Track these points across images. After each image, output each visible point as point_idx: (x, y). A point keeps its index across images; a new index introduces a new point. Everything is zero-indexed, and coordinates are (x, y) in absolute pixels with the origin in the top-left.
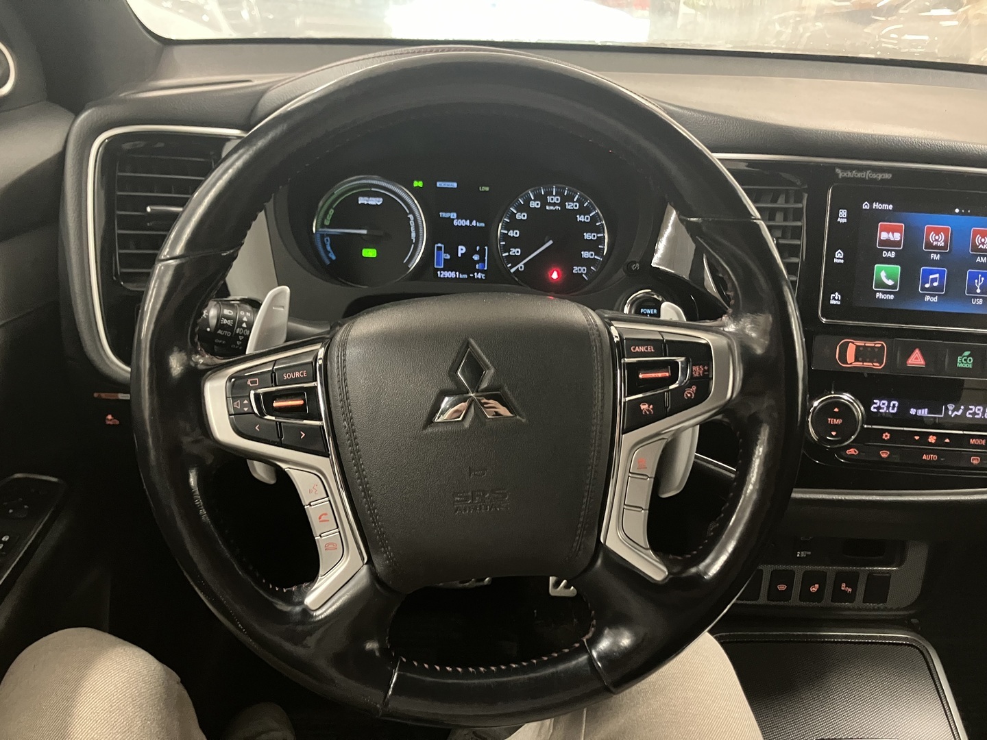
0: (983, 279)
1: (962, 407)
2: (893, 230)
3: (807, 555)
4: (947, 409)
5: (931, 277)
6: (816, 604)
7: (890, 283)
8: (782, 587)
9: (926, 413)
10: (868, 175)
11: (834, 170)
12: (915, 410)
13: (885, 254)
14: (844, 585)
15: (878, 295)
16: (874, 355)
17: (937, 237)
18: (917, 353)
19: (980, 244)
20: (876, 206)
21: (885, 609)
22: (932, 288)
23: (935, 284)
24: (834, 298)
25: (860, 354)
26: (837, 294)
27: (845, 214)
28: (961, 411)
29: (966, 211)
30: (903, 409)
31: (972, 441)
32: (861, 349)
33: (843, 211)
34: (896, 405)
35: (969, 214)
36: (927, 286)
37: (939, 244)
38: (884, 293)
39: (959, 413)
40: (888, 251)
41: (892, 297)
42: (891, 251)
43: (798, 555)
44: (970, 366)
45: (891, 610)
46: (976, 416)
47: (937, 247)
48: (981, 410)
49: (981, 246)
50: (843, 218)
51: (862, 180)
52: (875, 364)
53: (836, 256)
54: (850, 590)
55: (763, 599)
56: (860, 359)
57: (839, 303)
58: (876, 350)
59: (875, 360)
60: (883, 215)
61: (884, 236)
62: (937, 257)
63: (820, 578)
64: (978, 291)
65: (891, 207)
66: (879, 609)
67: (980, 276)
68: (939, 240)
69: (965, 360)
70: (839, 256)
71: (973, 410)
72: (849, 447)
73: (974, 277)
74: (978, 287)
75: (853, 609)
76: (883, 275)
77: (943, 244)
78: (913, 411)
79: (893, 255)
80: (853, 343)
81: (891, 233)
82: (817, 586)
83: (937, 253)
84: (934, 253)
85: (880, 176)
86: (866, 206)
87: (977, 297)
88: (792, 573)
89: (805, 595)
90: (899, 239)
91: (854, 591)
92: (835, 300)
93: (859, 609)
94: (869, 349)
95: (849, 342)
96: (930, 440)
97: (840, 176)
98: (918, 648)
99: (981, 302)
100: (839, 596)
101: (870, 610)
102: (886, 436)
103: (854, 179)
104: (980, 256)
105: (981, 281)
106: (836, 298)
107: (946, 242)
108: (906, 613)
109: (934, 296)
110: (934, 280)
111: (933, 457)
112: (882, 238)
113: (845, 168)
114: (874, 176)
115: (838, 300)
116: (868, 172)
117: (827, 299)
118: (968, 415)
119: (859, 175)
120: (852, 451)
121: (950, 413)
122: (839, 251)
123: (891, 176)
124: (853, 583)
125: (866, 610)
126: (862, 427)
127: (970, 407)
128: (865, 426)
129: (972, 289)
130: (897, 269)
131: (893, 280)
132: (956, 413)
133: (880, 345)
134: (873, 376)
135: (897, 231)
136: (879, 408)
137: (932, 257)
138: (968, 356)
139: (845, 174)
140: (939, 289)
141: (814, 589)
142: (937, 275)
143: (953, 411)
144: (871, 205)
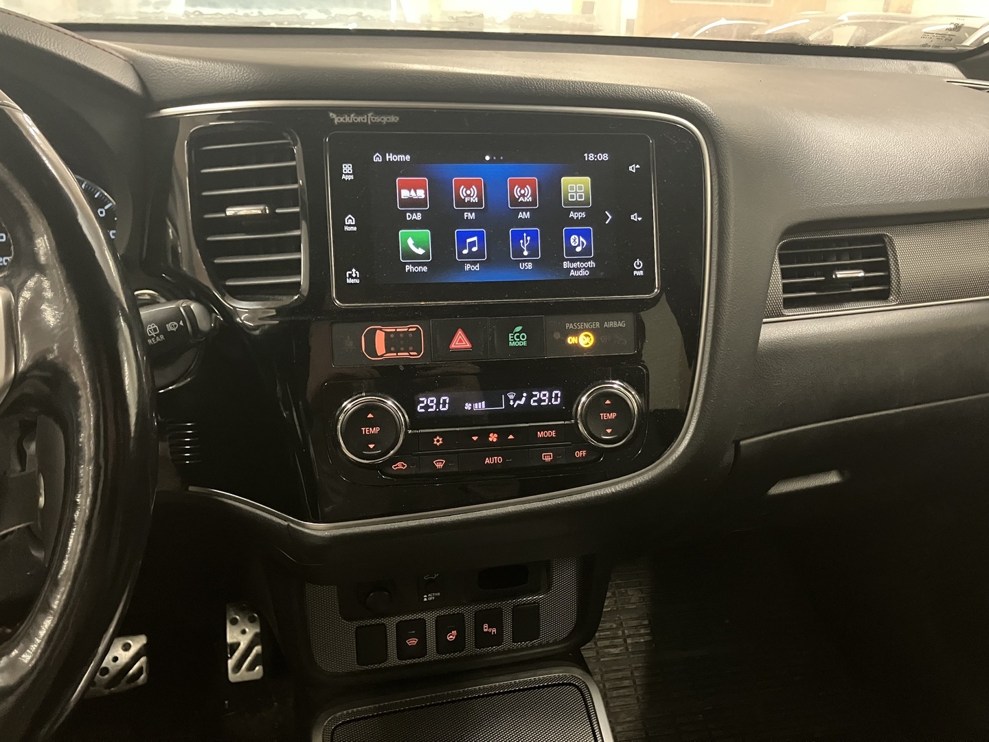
0: (529, 238)
1: (525, 395)
2: (415, 187)
3: (435, 596)
4: (508, 400)
5: (469, 240)
6: (457, 654)
7: (420, 251)
8: (413, 642)
9: (484, 406)
10: (370, 118)
11: (328, 115)
12: (470, 405)
13: (409, 217)
14: (486, 626)
15: (408, 268)
16: (409, 342)
17: (468, 192)
18: (460, 334)
19: (519, 197)
20: (390, 157)
21: (541, 645)
22: (471, 254)
23: (475, 249)
24: (351, 276)
25: (391, 343)
26: (354, 270)
27: (351, 168)
28: (524, 399)
29: (498, 158)
30: (456, 404)
31: (540, 434)
32: (392, 336)
33: (347, 165)
34: (447, 401)
35: (502, 162)
36: (465, 252)
37: (472, 200)
38: (414, 265)
39: (522, 402)
40: (412, 212)
41: (425, 269)
42: (416, 212)
43: (425, 599)
44: (524, 344)
45: (548, 644)
46: (542, 404)
47: (470, 204)
48: (547, 396)
49: (521, 199)
50: (348, 174)
51: (362, 126)
52: (411, 353)
53: (346, 223)
54: (494, 630)
55: (393, 660)
56: (392, 349)
57: (357, 281)
58: (411, 335)
59: (411, 348)
60: (399, 169)
61: (405, 194)
62: (472, 216)
63: (457, 622)
64: (526, 253)
65: (408, 158)
66: (533, 647)
67: (525, 235)
68: (470, 194)
69: (518, 337)
70: (350, 222)
71: (538, 397)
72: (394, 460)
73: (518, 236)
74: (525, 249)
75: (504, 652)
76: (410, 242)
77: (476, 200)
78: (468, 406)
79: (418, 217)
80: (381, 329)
81: (412, 191)
82: (454, 632)
83: (471, 211)
84: (468, 211)
85: (385, 120)
86: (377, 158)
87: (525, 261)
88: (423, 621)
89: (442, 645)
90: (423, 196)
91: (500, 631)
92: (353, 278)
93: (509, 651)
94: (401, 335)
95: (376, 329)
96: (490, 439)
97: (336, 121)
98: (575, 685)
99: (530, 266)
100: (483, 640)
101: (522, 649)
102: (438, 441)
103: (354, 125)
104: (522, 211)
105: (527, 242)
106: (354, 275)
107: (479, 196)
108: (563, 645)
109: (474, 263)
110: (472, 244)
111: (498, 459)
112: (402, 197)
113: (340, 111)
114: (378, 119)
115: (356, 278)
116: (370, 115)
117: (341, 278)
118: (533, 404)
119: (359, 119)
120: (400, 466)
121: (512, 403)
122: (350, 216)
123: (398, 119)
124: (496, 621)
125: (518, 650)
126: (406, 432)
127: (534, 393)
128: (410, 432)
129: (519, 252)
130: (426, 234)
131: (423, 248)
132: (518, 402)
133: (414, 329)
134: (410, 368)
135: (420, 188)
136: (427, 407)
137: (466, 216)
138: (519, 332)
139: (342, 120)
140: (479, 254)
141: (451, 637)
142: (475, 239)
143: (515, 400)
144: (384, 157)
